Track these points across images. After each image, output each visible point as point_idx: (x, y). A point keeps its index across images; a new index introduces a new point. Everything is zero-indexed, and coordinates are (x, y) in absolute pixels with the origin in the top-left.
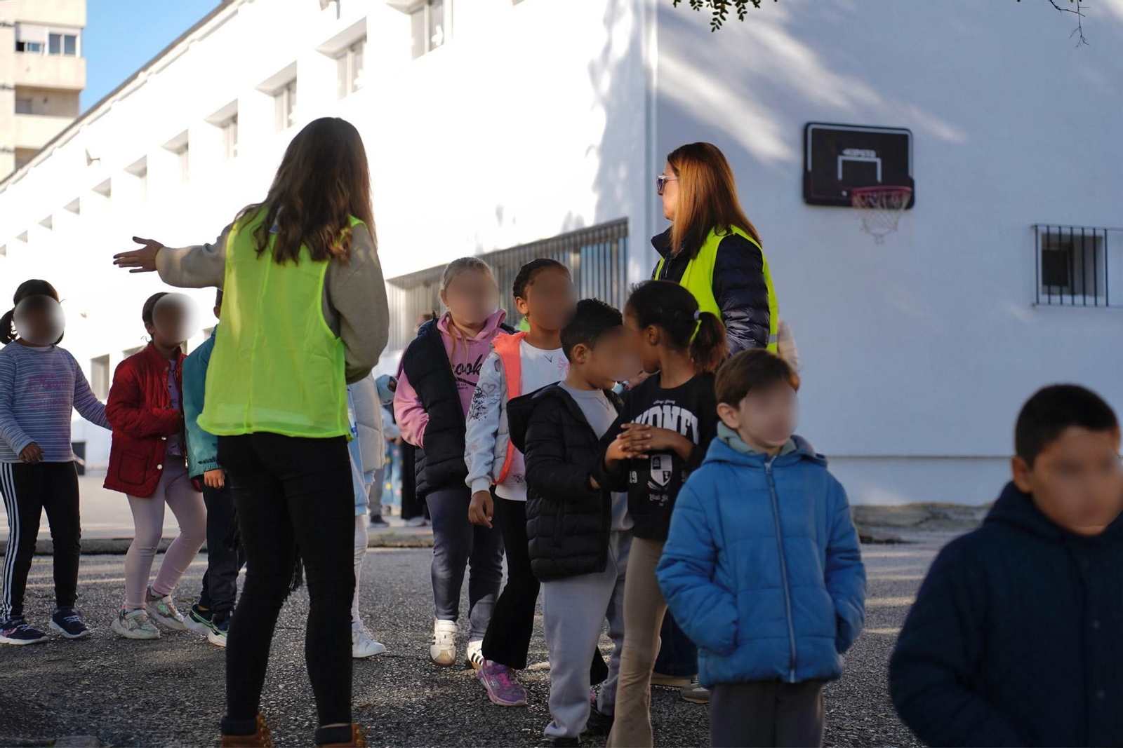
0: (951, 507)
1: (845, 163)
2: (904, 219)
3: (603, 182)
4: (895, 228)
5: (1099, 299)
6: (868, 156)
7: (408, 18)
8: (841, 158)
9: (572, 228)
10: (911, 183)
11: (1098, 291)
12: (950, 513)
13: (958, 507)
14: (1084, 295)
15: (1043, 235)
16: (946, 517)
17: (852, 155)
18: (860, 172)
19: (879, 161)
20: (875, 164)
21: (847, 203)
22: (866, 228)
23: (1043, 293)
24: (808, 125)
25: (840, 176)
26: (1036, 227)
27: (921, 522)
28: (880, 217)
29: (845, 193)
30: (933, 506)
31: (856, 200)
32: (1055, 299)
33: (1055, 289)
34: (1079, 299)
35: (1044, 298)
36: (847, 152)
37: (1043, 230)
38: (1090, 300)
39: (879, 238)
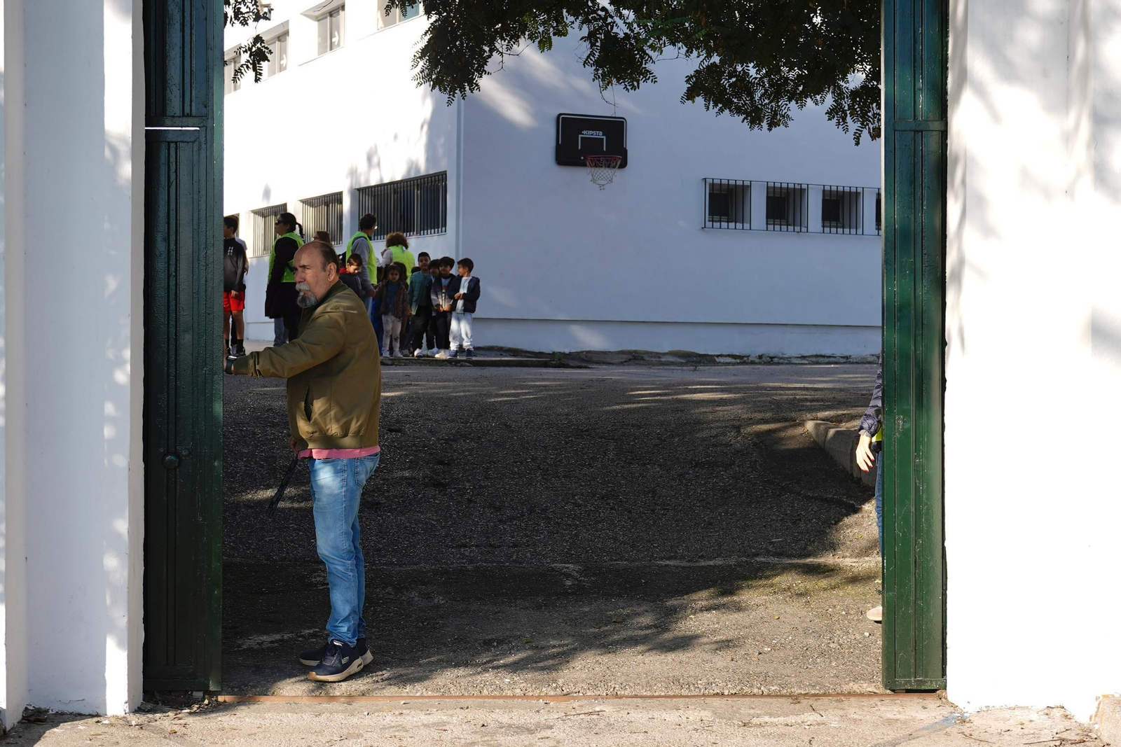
0: (647, 353)
1: (583, 139)
2: (618, 174)
3: (431, 147)
5: (745, 225)
6: (598, 135)
7: (316, 23)
8: (580, 136)
9: (413, 175)
10: (625, 151)
11: (745, 219)
12: (646, 357)
13: (652, 353)
14: (736, 223)
15: (710, 184)
16: (643, 359)
17: (587, 134)
18: (592, 144)
19: (604, 137)
20: (602, 140)
21: (583, 165)
22: (594, 181)
23: (709, 221)
24: (560, 114)
25: (580, 148)
26: (705, 180)
27: (625, 362)
28: (605, 172)
29: (582, 158)
30: (635, 352)
31: (588, 162)
32: (717, 225)
33: (717, 218)
34: (732, 225)
35: (709, 224)
36: (585, 132)
37: (710, 181)
38: (739, 225)
39: (602, 187)
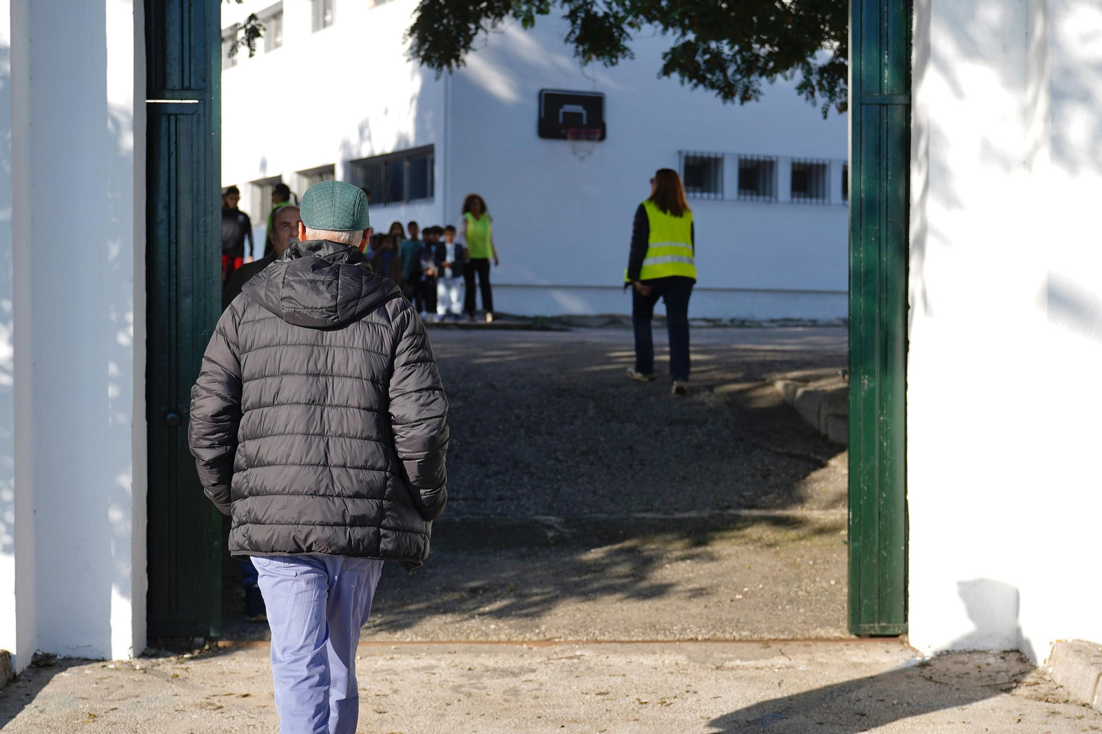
0: (624, 317)
1: (565, 114)
2: (597, 148)
3: (420, 121)
4: (590, 153)
5: (718, 195)
6: (578, 109)
8: (562, 110)
9: (402, 147)
10: (604, 126)
11: (717, 190)
12: (624, 321)
14: (709, 193)
15: (684, 156)
16: (621, 322)
17: (568, 108)
18: (573, 118)
19: (584, 112)
20: (581, 114)
21: (564, 138)
22: (574, 153)
24: (542, 90)
25: (561, 122)
26: (680, 152)
27: (604, 325)
28: (584, 145)
29: (563, 131)
30: (614, 315)
31: (569, 135)
33: (691, 188)
34: (706, 195)
36: (565, 107)
37: (684, 154)
38: (712, 195)
39: (582, 159)
